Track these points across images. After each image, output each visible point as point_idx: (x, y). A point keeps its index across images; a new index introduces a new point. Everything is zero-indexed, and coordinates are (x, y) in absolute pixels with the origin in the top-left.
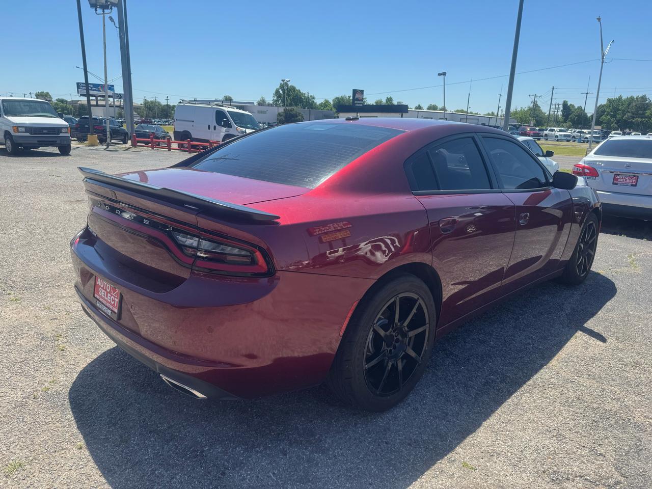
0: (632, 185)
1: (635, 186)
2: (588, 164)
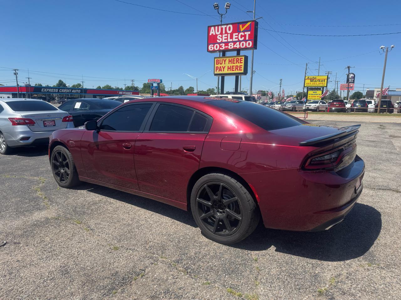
0: (54, 126)
1: (55, 125)
2: (25, 117)
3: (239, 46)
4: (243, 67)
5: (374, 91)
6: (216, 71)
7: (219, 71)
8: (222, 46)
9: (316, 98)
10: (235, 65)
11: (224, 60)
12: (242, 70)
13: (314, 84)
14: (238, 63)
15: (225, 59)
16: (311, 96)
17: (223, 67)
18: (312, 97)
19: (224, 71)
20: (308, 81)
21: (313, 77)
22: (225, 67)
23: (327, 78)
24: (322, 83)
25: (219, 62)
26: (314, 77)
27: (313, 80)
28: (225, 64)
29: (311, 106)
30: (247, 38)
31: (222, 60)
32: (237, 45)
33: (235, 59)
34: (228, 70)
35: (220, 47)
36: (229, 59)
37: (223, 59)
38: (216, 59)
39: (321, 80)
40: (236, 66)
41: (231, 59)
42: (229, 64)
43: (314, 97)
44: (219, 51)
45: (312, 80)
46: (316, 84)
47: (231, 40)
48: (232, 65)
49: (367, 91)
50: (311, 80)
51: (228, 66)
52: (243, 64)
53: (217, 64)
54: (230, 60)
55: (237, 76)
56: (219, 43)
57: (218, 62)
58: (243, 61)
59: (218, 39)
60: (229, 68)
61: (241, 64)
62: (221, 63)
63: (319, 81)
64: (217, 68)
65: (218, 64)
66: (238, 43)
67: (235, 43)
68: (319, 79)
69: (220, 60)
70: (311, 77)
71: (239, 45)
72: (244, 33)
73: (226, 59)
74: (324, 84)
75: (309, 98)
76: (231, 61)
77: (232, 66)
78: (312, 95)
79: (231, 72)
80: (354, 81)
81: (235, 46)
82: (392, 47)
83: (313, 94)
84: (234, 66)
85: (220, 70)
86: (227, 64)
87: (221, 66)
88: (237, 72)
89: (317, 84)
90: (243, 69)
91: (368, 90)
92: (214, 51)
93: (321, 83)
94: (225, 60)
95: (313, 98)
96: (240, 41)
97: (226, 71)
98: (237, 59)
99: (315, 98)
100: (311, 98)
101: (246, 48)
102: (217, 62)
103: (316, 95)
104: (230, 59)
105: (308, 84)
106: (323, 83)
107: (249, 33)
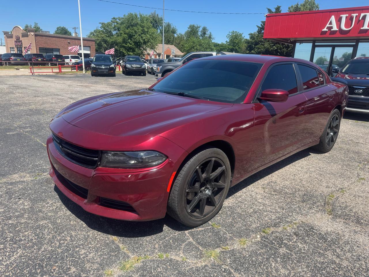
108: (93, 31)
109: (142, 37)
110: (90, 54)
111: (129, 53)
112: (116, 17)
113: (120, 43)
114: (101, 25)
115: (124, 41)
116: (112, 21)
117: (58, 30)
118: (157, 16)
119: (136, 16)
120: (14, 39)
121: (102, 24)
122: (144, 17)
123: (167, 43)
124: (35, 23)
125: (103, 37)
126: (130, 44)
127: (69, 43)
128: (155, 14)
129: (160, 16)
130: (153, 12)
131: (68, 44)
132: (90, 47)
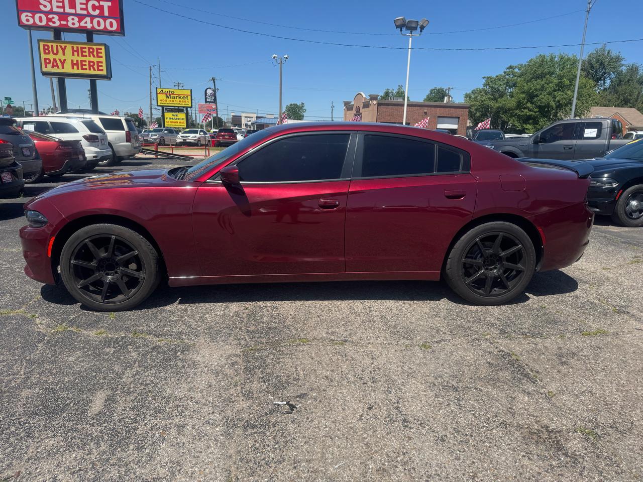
3: (91, 25)
4: (104, 64)
5: (241, 116)
6: (46, 67)
7: (52, 67)
8: (53, 20)
9: (179, 124)
10: (87, 59)
11: (61, 47)
12: (102, 70)
13: (172, 102)
14: (94, 56)
15: (63, 45)
16: (170, 120)
17: (60, 60)
18: (171, 122)
19: (63, 67)
20: (162, 97)
21: (169, 90)
22: (65, 60)
23: (190, 94)
24: (184, 100)
25: (50, 49)
26: (171, 90)
27: (170, 95)
28: (64, 54)
29: (190, 138)
30: (106, 13)
31: (57, 46)
32: (86, 23)
33: (85, 48)
34: (73, 68)
35: (49, 20)
36: (73, 47)
37: (59, 45)
38: (41, 44)
39: (182, 96)
40: (90, 62)
41: (77, 47)
42: (73, 55)
43: (175, 122)
44: (46, 28)
45: (168, 95)
46: (175, 102)
47: (73, 11)
48: (80, 58)
49: (233, 116)
50: (166, 95)
51: (72, 61)
52: (103, 60)
53: (45, 53)
54: (75, 49)
55: (93, 79)
56: (46, 13)
57: (48, 49)
58: (103, 54)
59: (41, 4)
60: (75, 64)
61: (99, 59)
62: (55, 51)
63: (179, 98)
64: (48, 61)
65: (49, 53)
66: (88, 19)
67: (81, 17)
68: (179, 95)
69: (52, 46)
70: (167, 90)
71: (92, 23)
72: (99, 3)
73: (65, 47)
74: (187, 103)
75: (168, 124)
76: (77, 51)
77: (82, 61)
78: (172, 120)
79: (80, 71)
80: (215, 99)
81: (82, 24)
82: (286, 58)
83: (174, 117)
84: (85, 61)
85: (55, 66)
86: (69, 56)
87: (57, 57)
88: (92, 72)
89: (177, 102)
90: (104, 68)
91: (233, 114)
92: (34, 27)
93: (183, 102)
94: (63, 47)
95: (174, 124)
96: (92, 17)
97: (68, 69)
98: (89, 49)
99: (177, 124)
100: (170, 124)
101: (105, 32)
102: (45, 50)
103: (177, 120)
104: (75, 47)
105: (162, 102)
106: (185, 102)
107: (110, 4)
108: (470, 92)
109: (554, 97)
110: (457, 129)
111: (525, 126)
112: (514, 65)
113: (512, 110)
114: (484, 81)
115: (520, 105)
116: (505, 73)
117: (431, 93)
118: (608, 53)
119: (552, 58)
120: (354, 112)
121: (488, 78)
122: (568, 59)
123: (622, 105)
124: (399, 86)
125: (482, 101)
126: (530, 110)
127: (426, 113)
128: (604, 50)
129: (614, 54)
130: (599, 47)
131: (424, 114)
132: (459, 118)
